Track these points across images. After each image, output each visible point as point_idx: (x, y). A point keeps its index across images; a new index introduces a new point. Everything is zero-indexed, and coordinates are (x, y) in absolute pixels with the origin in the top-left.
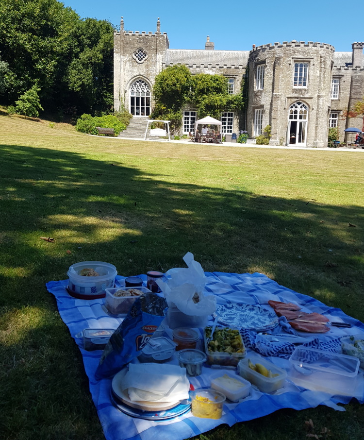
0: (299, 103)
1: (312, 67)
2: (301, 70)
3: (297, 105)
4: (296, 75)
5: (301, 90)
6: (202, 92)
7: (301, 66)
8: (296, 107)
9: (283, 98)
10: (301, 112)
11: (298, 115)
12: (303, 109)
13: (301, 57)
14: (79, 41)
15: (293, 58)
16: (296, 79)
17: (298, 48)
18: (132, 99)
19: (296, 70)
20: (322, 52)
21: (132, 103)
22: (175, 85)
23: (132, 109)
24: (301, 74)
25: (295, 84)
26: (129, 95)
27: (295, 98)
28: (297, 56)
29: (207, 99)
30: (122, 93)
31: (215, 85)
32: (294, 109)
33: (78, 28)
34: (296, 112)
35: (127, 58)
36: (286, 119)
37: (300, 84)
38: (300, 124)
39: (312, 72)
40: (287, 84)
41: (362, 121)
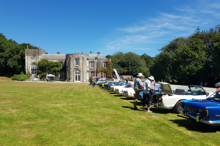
0: (77, 70)
1: (80, 60)
5: (77, 66)
6: (52, 67)
7: (77, 60)
9: (73, 68)
10: (78, 72)
11: (78, 73)
12: (79, 72)
13: (77, 57)
15: (74, 58)
16: (76, 63)
17: (76, 55)
19: (76, 61)
20: (83, 56)
21: (32, 70)
22: (43, 65)
23: (32, 72)
25: (76, 65)
26: (31, 68)
27: (76, 68)
28: (76, 57)
29: (53, 69)
31: (56, 65)
32: (76, 72)
35: (29, 57)
36: (74, 75)
37: (77, 65)
38: (78, 76)
39: (80, 61)
40: (74, 65)
41: (101, 74)
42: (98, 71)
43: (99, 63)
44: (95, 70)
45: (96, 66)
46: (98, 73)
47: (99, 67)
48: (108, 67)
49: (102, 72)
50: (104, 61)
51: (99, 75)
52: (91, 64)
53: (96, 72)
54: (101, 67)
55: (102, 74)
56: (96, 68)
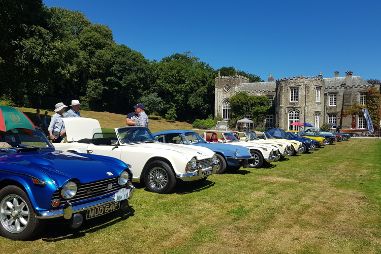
1: (300, 90)
2: (295, 92)
3: (293, 111)
4: (292, 95)
5: (294, 103)
9: (285, 107)
10: (295, 115)
12: (297, 114)
14: (197, 84)
17: (292, 81)
18: (224, 110)
19: (292, 92)
22: (238, 102)
23: (224, 115)
24: (295, 95)
25: (292, 100)
26: (222, 108)
27: (291, 107)
30: (218, 108)
32: (291, 113)
33: (197, 78)
34: (293, 115)
35: (221, 90)
38: (295, 121)
41: (351, 119)
42: (345, 113)
43: (347, 95)
44: (339, 110)
45: (340, 102)
46: (345, 116)
51: (347, 121)
56: (341, 106)
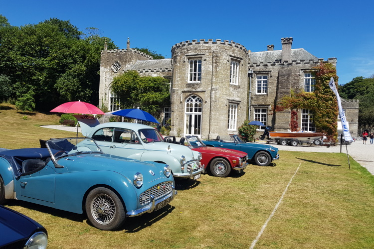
0: (194, 97)
1: (203, 63)
2: (195, 66)
3: (192, 99)
4: (191, 71)
5: (193, 84)
7: (195, 62)
8: (192, 101)
9: (180, 92)
10: (196, 105)
11: (193, 108)
12: (198, 103)
13: (193, 54)
15: (186, 56)
16: (191, 75)
17: (190, 46)
19: (191, 67)
20: (215, 48)
23: (112, 106)
24: (195, 70)
25: (191, 80)
26: (109, 97)
27: (188, 92)
28: (190, 53)
32: (190, 102)
34: (192, 105)
35: (108, 69)
36: (182, 112)
37: (195, 79)
38: (196, 116)
39: (203, 67)
40: (184, 79)
41: (290, 115)
42: (279, 106)
43: (284, 75)
44: (270, 100)
45: (272, 88)
46: (280, 110)
47: (285, 90)
48: (322, 88)
49: (296, 106)
50: (307, 66)
51: (284, 118)
52: (256, 80)
53: (270, 108)
54: (291, 90)
55: (294, 114)
56: (275, 94)
